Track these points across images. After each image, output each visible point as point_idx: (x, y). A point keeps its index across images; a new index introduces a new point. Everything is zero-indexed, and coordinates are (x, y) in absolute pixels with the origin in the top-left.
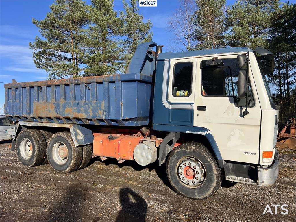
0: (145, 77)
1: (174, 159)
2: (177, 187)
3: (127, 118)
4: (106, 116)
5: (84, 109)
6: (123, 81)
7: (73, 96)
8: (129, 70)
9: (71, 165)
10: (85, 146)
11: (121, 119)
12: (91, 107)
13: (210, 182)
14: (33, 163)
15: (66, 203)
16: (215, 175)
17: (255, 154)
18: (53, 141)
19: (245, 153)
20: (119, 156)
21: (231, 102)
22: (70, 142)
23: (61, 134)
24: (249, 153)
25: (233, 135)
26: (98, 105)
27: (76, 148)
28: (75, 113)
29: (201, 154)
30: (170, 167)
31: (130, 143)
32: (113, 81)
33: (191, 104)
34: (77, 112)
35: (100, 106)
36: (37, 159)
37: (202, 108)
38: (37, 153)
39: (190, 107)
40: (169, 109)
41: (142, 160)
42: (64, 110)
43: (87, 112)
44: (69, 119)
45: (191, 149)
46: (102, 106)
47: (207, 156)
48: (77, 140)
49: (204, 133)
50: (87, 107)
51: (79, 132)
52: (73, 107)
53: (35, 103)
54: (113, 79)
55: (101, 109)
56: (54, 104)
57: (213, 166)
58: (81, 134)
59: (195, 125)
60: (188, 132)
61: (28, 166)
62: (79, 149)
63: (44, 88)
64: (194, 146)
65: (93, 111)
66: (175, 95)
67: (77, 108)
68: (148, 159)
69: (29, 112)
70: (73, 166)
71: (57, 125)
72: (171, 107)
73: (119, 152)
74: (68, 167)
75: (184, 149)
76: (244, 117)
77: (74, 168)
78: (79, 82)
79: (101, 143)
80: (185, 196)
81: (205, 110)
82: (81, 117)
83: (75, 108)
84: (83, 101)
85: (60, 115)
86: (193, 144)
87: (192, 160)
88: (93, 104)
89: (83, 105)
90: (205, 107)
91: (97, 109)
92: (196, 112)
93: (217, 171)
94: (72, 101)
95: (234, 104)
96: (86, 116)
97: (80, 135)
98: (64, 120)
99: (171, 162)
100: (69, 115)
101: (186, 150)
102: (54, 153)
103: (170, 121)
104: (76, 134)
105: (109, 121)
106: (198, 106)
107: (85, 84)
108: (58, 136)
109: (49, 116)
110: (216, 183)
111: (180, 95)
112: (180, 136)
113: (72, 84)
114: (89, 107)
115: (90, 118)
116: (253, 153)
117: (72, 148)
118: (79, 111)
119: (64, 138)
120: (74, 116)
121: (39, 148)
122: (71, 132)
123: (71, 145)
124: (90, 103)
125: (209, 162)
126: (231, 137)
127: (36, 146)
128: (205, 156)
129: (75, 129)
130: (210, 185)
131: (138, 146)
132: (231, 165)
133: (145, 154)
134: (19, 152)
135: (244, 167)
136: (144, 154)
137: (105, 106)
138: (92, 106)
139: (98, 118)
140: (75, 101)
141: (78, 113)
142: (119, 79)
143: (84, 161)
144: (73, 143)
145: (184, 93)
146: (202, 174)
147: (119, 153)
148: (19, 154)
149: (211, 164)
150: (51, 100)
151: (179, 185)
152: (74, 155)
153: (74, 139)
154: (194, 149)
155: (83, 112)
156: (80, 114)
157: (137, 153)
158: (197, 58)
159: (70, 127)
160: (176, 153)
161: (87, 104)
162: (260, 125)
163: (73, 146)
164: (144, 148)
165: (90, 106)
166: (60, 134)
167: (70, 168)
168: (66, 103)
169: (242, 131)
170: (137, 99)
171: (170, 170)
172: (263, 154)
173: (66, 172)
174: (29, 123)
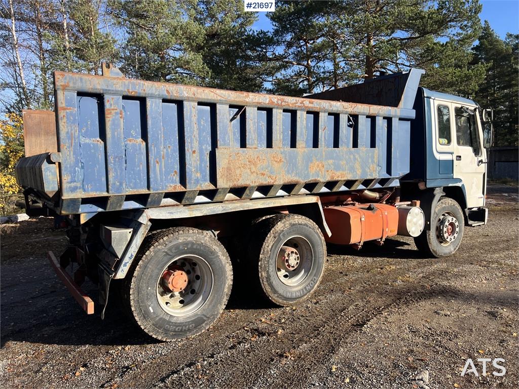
4: (380, 174)
5: (347, 163)
7: (325, 138)
11: (397, 176)
12: (359, 160)
19: (479, 198)
20: (387, 233)
26: (370, 155)
28: (330, 171)
32: (391, 116)
33: (452, 153)
34: (334, 169)
35: (373, 157)
41: (414, 230)
42: (307, 166)
43: (352, 169)
46: (375, 157)
49: (459, 185)
50: (352, 160)
52: (326, 159)
54: (391, 113)
55: (373, 162)
56: (283, 153)
59: (454, 177)
60: (450, 185)
63: (253, 112)
65: (362, 166)
67: (333, 161)
68: (420, 226)
72: (439, 157)
73: (387, 227)
79: (363, 219)
81: (461, 160)
82: (343, 179)
83: (331, 162)
84: (345, 148)
85: (299, 177)
88: (361, 154)
89: (344, 156)
90: (460, 157)
91: (368, 163)
92: (456, 162)
94: (323, 148)
96: (350, 177)
100: (318, 176)
106: (457, 156)
113: (325, 111)
114: (355, 159)
115: (357, 179)
118: (338, 167)
122: (321, 210)
124: (357, 151)
131: (410, 212)
137: (379, 157)
138: (360, 156)
139: (369, 177)
141: (337, 171)
142: (398, 115)
147: (387, 230)
153: (325, 224)
155: (345, 168)
156: (341, 172)
157: (409, 222)
159: (318, 200)
161: (351, 153)
164: (416, 213)
165: (357, 156)
166: (296, 220)
168: (311, 150)
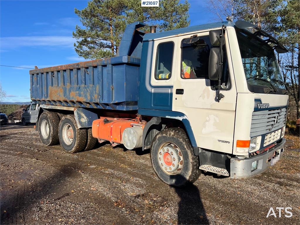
0: (135, 60)
1: (156, 145)
2: (158, 173)
3: (117, 102)
4: (100, 100)
5: (84, 93)
6: (113, 65)
7: (76, 81)
8: (119, 53)
9: (76, 145)
10: (90, 129)
11: (111, 103)
13: (186, 170)
14: (50, 142)
15: (51, 179)
16: (191, 163)
17: (229, 142)
18: (62, 123)
19: (219, 141)
20: (112, 139)
21: (207, 85)
22: (74, 124)
23: (68, 116)
24: (223, 141)
25: (208, 121)
27: (80, 130)
28: (77, 96)
29: (179, 140)
30: (153, 153)
31: (120, 127)
32: (105, 64)
33: (171, 87)
35: (96, 90)
36: (53, 139)
37: (180, 92)
38: (52, 133)
39: (169, 91)
40: (151, 93)
41: (129, 144)
42: (69, 94)
43: (86, 96)
44: (73, 102)
45: (170, 134)
46: (97, 90)
47: (184, 143)
48: (80, 123)
49: (180, 119)
50: (86, 91)
51: (83, 115)
52: (76, 91)
53: (50, 87)
54: (105, 63)
55: (96, 93)
56: (63, 88)
57: (189, 153)
58: (85, 117)
59: (173, 110)
60: (167, 117)
61: (46, 144)
62: (83, 131)
63: (56, 73)
64: (173, 131)
65: (90, 95)
66: (157, 78)
68: (133, 143)
69: (46, 96)
70: (77, 146)
71: (65, 108)
72: (153, 91)
73: (111, 135)
74: (73, 148)
75: (164, 135)
76: (219, 102)
77: (78, 148)
78: (80, 67)
79: (98, 125)
80: (165, 183)
81: (182, 94)
82: (82, 101)
83: (77, 92)
84: (83, 85)
85: (67, 98)
86: (173, 130)
87: (172, 146)
88: (90, 88)
89: (83, 89)
90: (182, 90)
91: (93, 93)
92: (175, 96)
93: (193, 159)
94: (75, 85)
95: (210, 87)
96: (85, 100)
97: (83, 118)
98: (70, 104)
99: (154, 147)
100: (73, 98)
101: (166, 136)
102: (64, 134)
103: (152, 105)
104: (80, 117)
105: (103, 104)
106: (177, 90)
107: (84, 68)
108: (66, 119)
109: (59, 99)
110: (192, 171)
111: (162, 78)
112: (161, 121)
113: (75, 68)
115: (88, 101)
116: (228, 142)
117: (76, 130)
118: (80, 95)
119: (70, 120)
120: (76, 100)
121: (53, 129)
122: (75, 114)
123: (76, 127)
124: (88, 87)
125: (185, 149)
126: (206, 123)
127: (51, 127)
128: (182, 143)
129: (79, 112)
130: (186, 173)
131: (126, 130)
132: (209, 154)
133: (132, 138)
134: (41, 132)
135: (222, 156)
136: (130, 138)
137: (99, 90)
139: (94, 102)
140: (78, 85)
141: (80, 97)
142: (109, 62)
143: (89, 143)
144: (77, 125)
145: (165, 76)
146: (179, 161)
147: (111, 137)
148: (40, 133)
149: (187, 152)
150: (61, 84)
151: (160, 170)
152: (77, 136)
153: (77, 122)
154: (172, 135)
155: (83, 96)
156: (81, 97)
157: (125, 137)
158: (178, 36)
159: (74, 110)
160: (158, 138)
161: (85, 88)
162: (235, 110)
163: (77, 128)
164: (130, 132)
165: (88, 90)
167: (75, 149)
168: (71, 87)
169: (217, 117)
170: (125, 83)
171: (153, 155)
172: (237, 143)
173: (72, 152)
174: (46, 106)
